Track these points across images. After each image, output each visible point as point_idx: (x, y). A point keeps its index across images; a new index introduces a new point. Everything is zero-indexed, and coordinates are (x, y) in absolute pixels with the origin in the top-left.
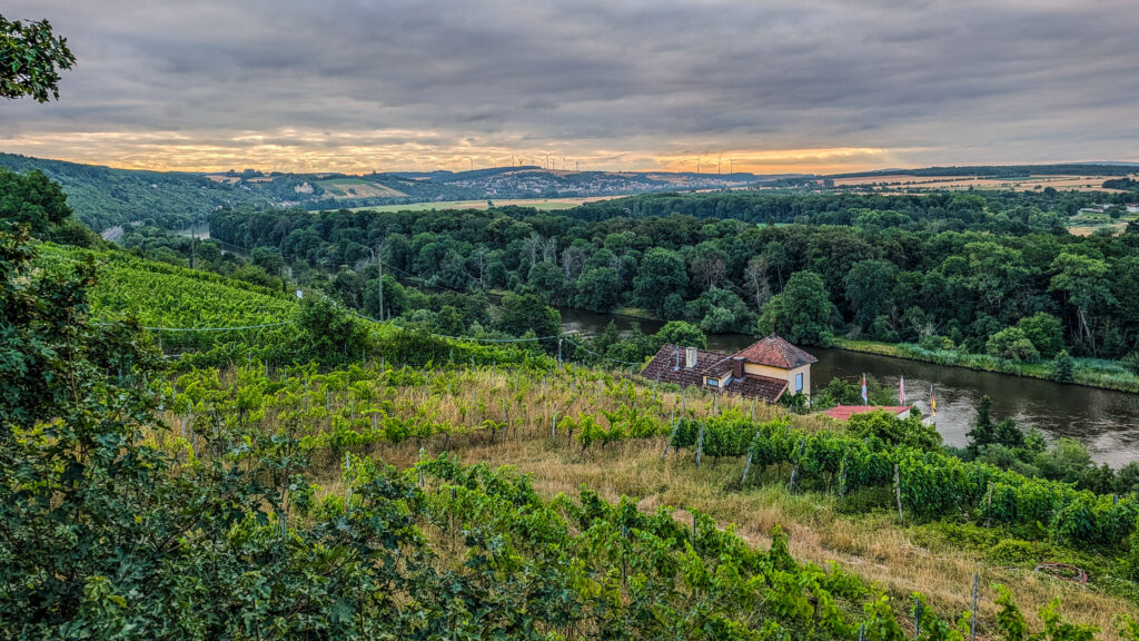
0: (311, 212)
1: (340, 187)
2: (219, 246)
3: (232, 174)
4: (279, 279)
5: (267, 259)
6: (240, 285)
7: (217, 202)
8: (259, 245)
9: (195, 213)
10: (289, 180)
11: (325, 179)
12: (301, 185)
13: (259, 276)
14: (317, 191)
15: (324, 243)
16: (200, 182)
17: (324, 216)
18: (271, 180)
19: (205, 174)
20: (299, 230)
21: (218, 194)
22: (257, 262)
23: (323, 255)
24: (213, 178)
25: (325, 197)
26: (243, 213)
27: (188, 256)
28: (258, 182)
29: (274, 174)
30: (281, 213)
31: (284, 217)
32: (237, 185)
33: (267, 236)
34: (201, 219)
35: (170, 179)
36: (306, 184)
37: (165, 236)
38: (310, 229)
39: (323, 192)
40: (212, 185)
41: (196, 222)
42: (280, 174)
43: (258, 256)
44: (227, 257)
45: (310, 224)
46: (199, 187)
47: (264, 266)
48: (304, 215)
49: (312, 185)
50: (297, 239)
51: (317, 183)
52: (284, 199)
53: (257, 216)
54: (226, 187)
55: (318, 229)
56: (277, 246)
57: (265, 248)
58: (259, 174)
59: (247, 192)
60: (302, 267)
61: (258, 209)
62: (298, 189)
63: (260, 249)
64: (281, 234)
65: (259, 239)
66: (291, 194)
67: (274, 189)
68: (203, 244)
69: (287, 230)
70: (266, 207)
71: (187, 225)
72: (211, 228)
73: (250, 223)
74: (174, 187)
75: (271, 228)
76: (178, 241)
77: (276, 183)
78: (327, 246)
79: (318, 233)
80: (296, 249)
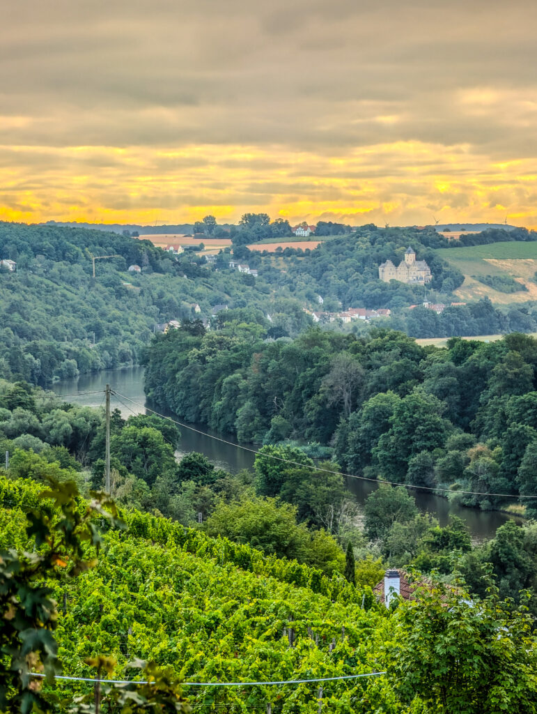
0: (422, 343)
1: (507, 266)
2: (169, 435)
3: (208, 229)
4: (331, 541)
5: (297, 480)
6: (231, 556)
7: (166, 308)
8: (277, 438)
9: (110, 340)
10: (363, 246)
11: (466, 241)
12: (397, 261)
13: (277, 530)
14: (442, 279)
15: (457, 436)
16: (123, 251)
17: (461, 353)
18: (312, 246)
19: (137, 230)
20: (390, 394)
21: (170, 285)
22: (272, 486)
23: (456, 471)
24: (159, 242)
25: (465, 297)
26: (237, 341)
27: (89, 464)
28: (279, 253)
29: (322, 229)
30: (338, 344)
31: (345, 356)
32: (221, 262)
33: (299, 411)
34: (124, 358)
35: (47, 243)
36: (410, 258)
37: (29, 406)
38: (421, 394)
39: (458, 282)
40: (156, 261)
41: (110, 368)
42: (338, 228)
43: (273, 470)
44: (192, 470)
45: (420, 378)
46: (123, 268)
47: (290, 498)
48: (406, 351)
49: (429, 260)
50: (381, 421)
51: (443, 254)
52: (349, 303)
53: (274, 352)
54: (192, 269)
55: (443, 393)
56: (326, 440)
57: (293, 446)
58: (283, 230)
59: (248, 280)
60: (394, 508)
61: (276, 332)
62: (388, 273)
63: (279, 449)
64: (338, 408)
65: (276, 420)
66: (368, 288)
67: (320, 274)
68: (129, 429)
69: (356, 394)
70: (296, 327)
71: (88, 373)
72: (150, 386)
73: (253, 371)
74: (59, 266)
75: (310, 389)
76: (63, 420)
77: (328, 257)
78: (467, 445)
79: (442, 404)
80: (378, 452)
